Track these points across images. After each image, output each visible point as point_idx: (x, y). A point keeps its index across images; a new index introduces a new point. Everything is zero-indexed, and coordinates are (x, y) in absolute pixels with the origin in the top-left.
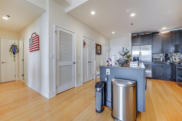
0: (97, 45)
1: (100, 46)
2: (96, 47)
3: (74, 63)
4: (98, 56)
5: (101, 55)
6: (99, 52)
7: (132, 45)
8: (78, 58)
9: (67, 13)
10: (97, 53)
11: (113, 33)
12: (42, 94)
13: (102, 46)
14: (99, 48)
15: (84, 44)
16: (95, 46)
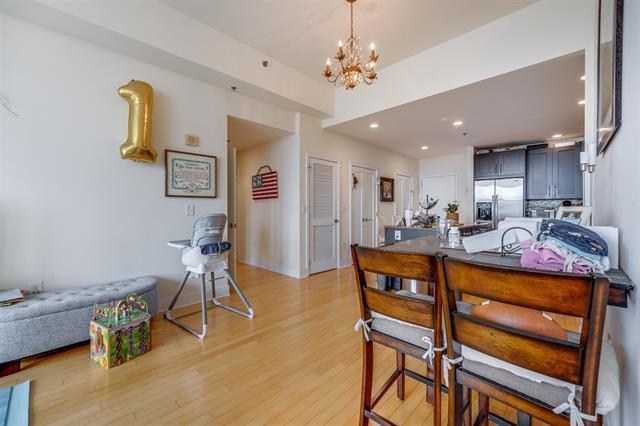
0: (383, 180)
1: (392, 181)
2: (382, 184)
3: (336, 221)
4: (386, 205)
5: (395, 203)
6: (389, 196)
7: (475, 177)
8: (343, 211)
9: (326, 129)
10: (384, 199)
11: (425, 148)
12: (284, 273)
13: (396, 179)
14: (387, 185)
15: (355, 181)
16: (379, 183)
